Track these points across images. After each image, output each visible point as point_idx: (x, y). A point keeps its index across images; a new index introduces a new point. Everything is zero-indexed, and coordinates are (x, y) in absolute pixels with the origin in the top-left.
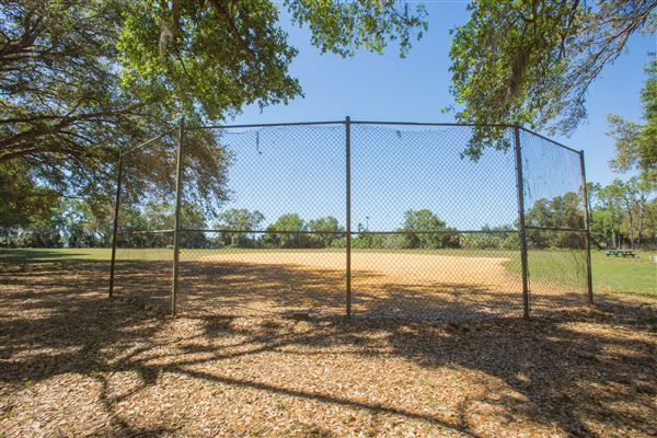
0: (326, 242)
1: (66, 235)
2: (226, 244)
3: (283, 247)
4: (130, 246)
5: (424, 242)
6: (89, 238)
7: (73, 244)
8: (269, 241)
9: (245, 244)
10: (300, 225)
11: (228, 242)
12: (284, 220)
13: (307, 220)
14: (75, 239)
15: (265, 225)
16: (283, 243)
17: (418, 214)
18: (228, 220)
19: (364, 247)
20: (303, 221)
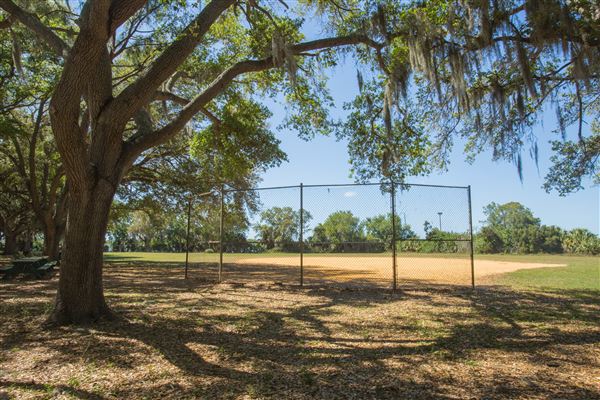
0: (387, 245)
1: (111, 238)
2: (268, 248)
3: (334, 251)
4: (170, 250)
5: (510, 244)
6: (131, 241)
7: (117, 248)
8: (318, 245)
9: (289, 247)
10: (355, 225)
11: (271, 246)
12: (335, 219)
13: (362, 218)
14: (119, 243)
15: (311, 225)
16: (333, 247)
17: (502, 208)
18: (270, 221)
19: (432, 252)
20: (358, 220)
